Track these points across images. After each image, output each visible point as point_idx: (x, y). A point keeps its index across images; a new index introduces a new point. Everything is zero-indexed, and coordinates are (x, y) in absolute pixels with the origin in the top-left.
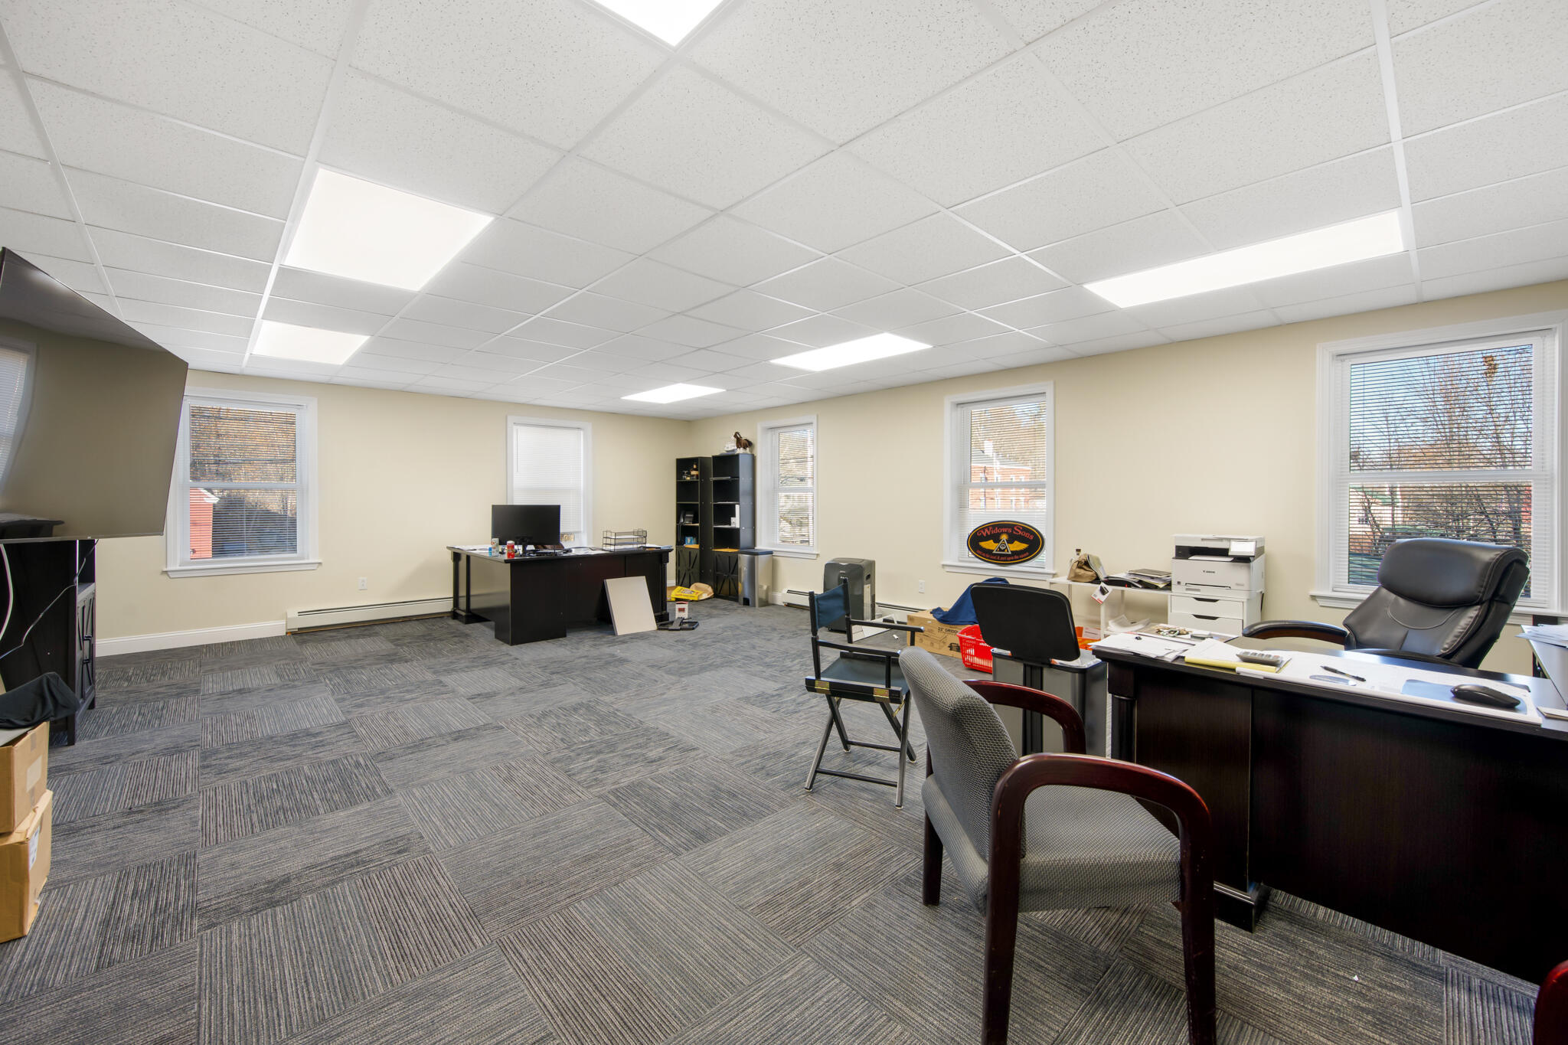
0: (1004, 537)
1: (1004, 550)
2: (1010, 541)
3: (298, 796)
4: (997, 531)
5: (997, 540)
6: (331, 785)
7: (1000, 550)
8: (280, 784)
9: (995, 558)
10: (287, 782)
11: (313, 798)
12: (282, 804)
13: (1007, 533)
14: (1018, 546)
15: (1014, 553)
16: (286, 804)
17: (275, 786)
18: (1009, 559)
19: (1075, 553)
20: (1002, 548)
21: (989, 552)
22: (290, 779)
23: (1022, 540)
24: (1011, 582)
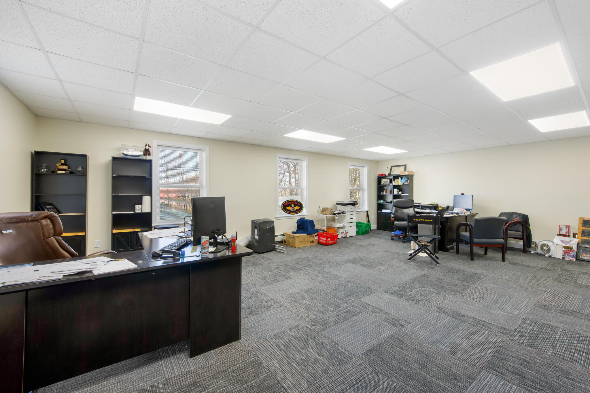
0: (293, 205)
1: (294, 210)
2: (295, 206)
3: (567, 341)
4: (290, 203)
5: (291, 207)
6: (546, 336)
7: (293, 210)
8: (572, 354)
9: (292, 212)
10: (567, 353)
11: (560, 336)
12: (577, 343)
13: (293, 204)
14: (297, 208)
15: (297, 210)
16: (576, 342)
17: (576, 354)
18: (296, 212)
19: (318, 208)
20: (293, 209)
21: (290, 210)
22: (565, 352)
23: (298, 206)
24: (306, 218)
